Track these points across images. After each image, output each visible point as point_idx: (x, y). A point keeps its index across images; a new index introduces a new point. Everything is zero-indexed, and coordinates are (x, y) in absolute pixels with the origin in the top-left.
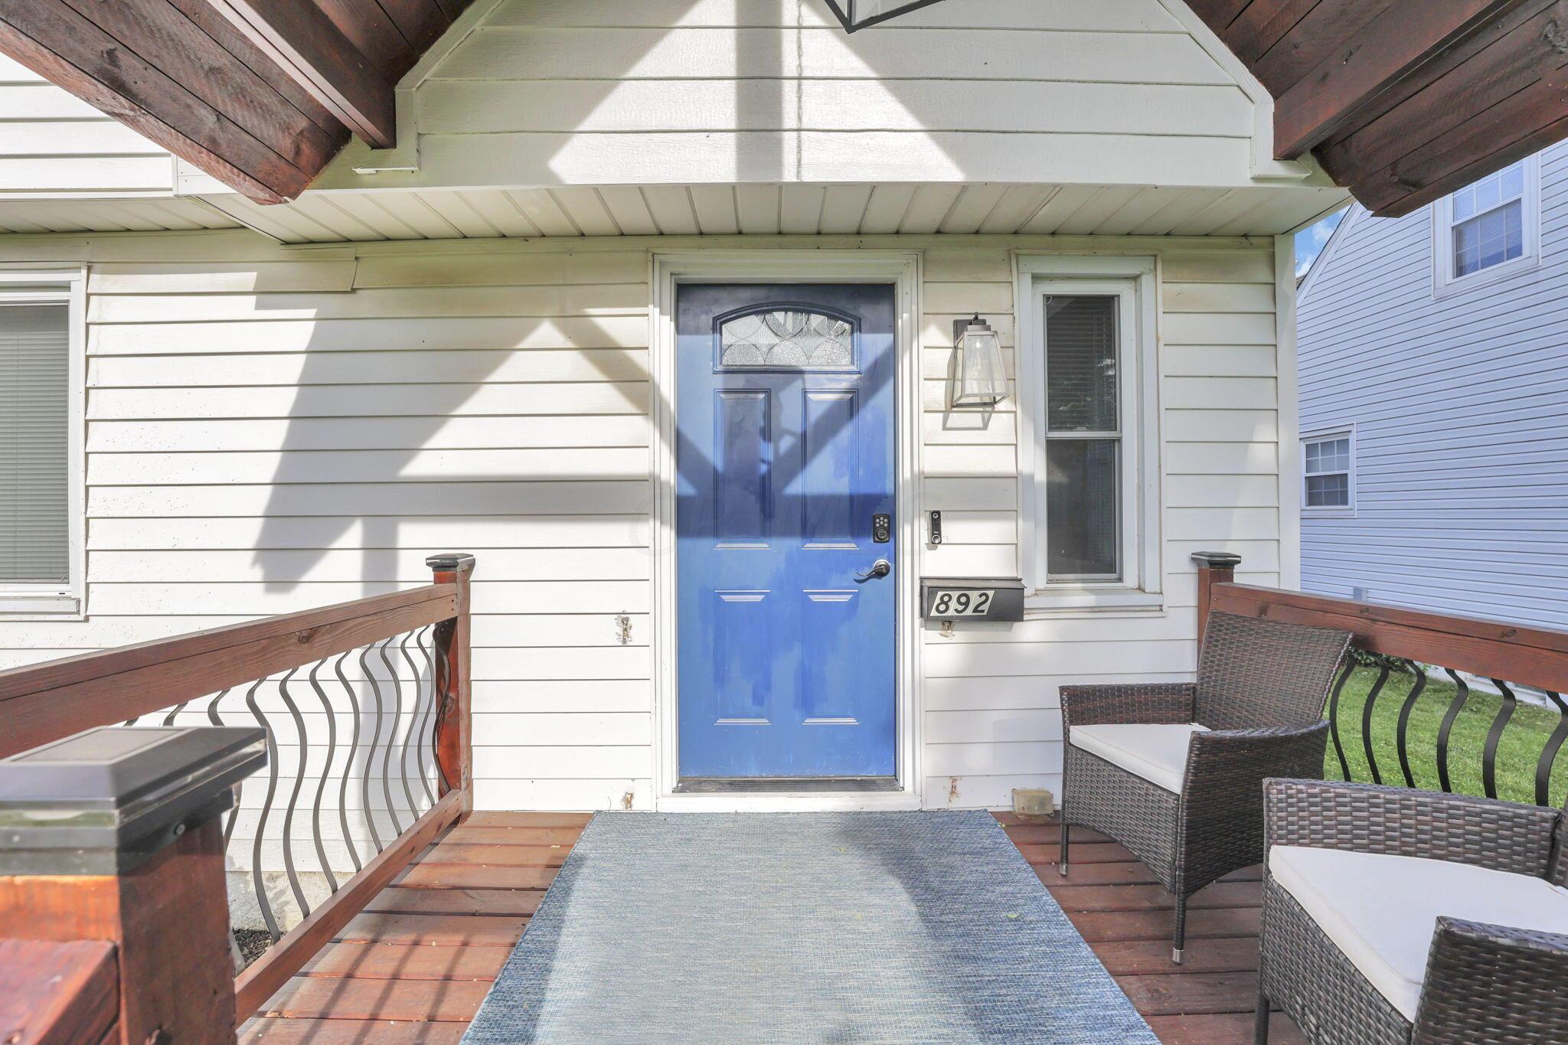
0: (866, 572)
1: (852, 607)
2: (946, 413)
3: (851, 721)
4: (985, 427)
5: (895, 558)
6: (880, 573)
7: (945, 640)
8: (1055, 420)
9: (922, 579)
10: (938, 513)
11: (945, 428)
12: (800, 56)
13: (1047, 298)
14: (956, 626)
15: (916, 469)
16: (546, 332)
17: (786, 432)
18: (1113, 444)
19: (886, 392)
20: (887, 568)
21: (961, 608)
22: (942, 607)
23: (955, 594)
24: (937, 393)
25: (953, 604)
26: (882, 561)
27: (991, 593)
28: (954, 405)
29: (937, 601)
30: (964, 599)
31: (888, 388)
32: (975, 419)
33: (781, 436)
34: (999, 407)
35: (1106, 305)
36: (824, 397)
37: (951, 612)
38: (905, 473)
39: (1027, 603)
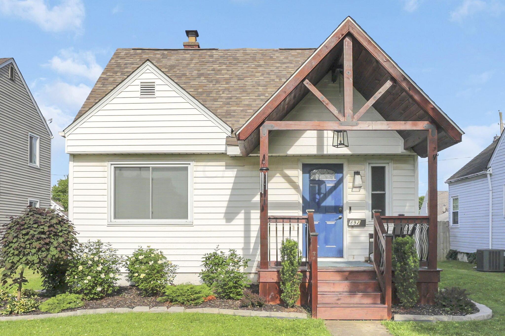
0: (337, 218)
1: (335, 224)
2: (352, 188)
3: (335, 246)
4: (359, 191)
5: (343, 216)
6: (340, 218)
7: (352, 230)
8: (373, 190)
9: (348, 219)
10: (351, 207)
11: (352, 191)
12: (327, 135)
13: (372, 167)
14: (354, 227)
15: (347, 201)
16: (278, 175)
17: (322, 193)
18: (384, 194)
19: (341, 185)
20: (341, 217)
21: (355, 223)
22: (351, 223)
23: (353, 221)
24: (351, 185)
25: (353, 223)
26: (341, 216)
27: (360, 221)
28: (354, 187)
29: (350, 222)
30: (355, 222)
31: (342, 184)
32: (357, 189)
33: (321, 194)
34: (362, 188)
35: (383, 168)
36: (330, 185)
37: (353, 224)
38: (345, 202)
39: (366, 223)
